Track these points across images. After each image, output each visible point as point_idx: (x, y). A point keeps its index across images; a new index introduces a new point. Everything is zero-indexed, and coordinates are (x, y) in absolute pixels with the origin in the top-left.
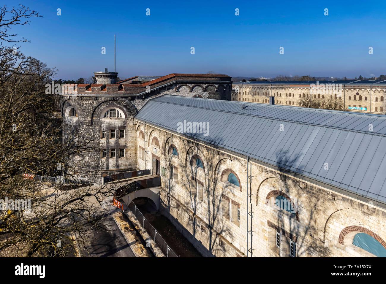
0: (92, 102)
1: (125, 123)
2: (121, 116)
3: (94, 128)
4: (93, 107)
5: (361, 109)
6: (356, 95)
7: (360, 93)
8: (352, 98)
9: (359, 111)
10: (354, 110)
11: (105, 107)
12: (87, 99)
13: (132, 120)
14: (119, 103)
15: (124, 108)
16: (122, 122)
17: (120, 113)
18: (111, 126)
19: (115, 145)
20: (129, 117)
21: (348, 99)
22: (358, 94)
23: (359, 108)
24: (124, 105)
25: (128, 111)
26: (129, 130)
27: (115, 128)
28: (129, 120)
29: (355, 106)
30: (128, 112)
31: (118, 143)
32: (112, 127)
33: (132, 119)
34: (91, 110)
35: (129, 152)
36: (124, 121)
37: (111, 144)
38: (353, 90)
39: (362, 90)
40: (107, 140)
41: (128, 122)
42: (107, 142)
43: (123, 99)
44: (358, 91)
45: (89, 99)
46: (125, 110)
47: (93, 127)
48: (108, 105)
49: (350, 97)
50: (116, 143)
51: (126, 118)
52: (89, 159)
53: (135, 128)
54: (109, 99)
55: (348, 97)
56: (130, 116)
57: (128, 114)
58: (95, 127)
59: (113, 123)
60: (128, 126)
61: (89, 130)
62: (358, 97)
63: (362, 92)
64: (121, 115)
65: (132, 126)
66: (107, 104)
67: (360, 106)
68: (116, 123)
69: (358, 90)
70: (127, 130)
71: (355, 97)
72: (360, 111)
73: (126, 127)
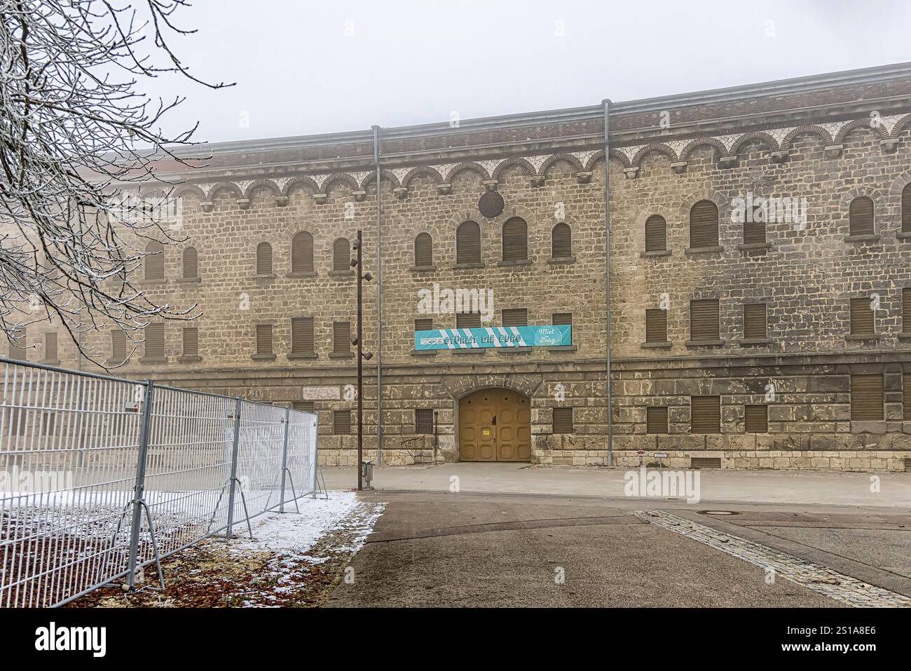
5: (522, 343)
6: (476, 215)
7: (516, 192)
8: (445, 246)
9: (503, 360)
10: (461, 360)
21: (409, 260)
22: (492, 205)
23: (502, 330)
29: (468, 320)
38: (454, 176)
39: (528, 170)
44: (499, 174)
49: (423, 245)
55: (408, 245)
62: (492, 235)
63: (525, 181)
67: (513, 316)
69: (491, 167)
71: (468, 235)
72: (518, 359)
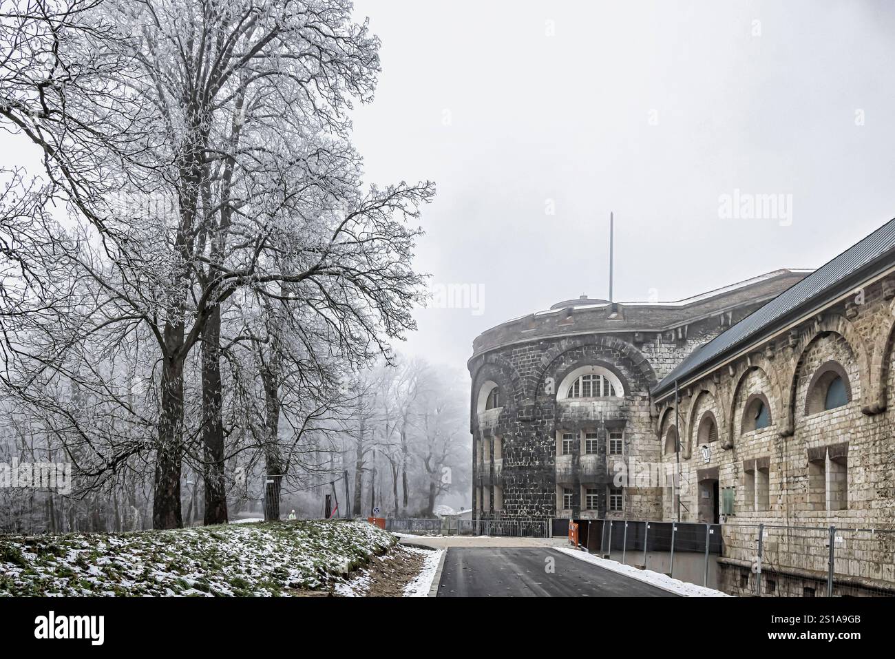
0: (538, 356)
1: (624, 410)
2: (613, 394)
3: (542, 427)
4: (537, 369)
11: (569, 366)
12: (525, 350)
13: (647, 403)
14: (606, 352)
15: (622, 367)
16: (616, 408)
17: (612, 386)
18: (585, 419)
19: (596, 473)
20: (636, 395)
24: (620, 359)
25: (634, 377)
26: (635, 430)
27: (595, 424)
28: (636, 403)
30: (633, 380)
31: (605, 469)
32: (589, 422)
33: (644, 398)
34: (533, 378)
35: (636, 498)
36: (620, 404)
37: (584, 470)
40: (573, 459)
41: (633, 409)
42: (573, 463)
43: (619, 341)
45: (531, 349)
46: (624, 373)
47: (538, 423)
48: (576, 361)
50: (598, 468)
51: (628, 397)
52: (528, 513)
53: (653, 426)
54: (578, 343)
56: (640, 391)
57: (633, 385)
58: (544, 422)
59: (590, 409)
60: (635, 420)
61: (529, 434)
64: (613, 390)
65: (647, 420)
66: (574, 358)
68: (599, 409)
70: (629, 431)
73: (626, 421)
